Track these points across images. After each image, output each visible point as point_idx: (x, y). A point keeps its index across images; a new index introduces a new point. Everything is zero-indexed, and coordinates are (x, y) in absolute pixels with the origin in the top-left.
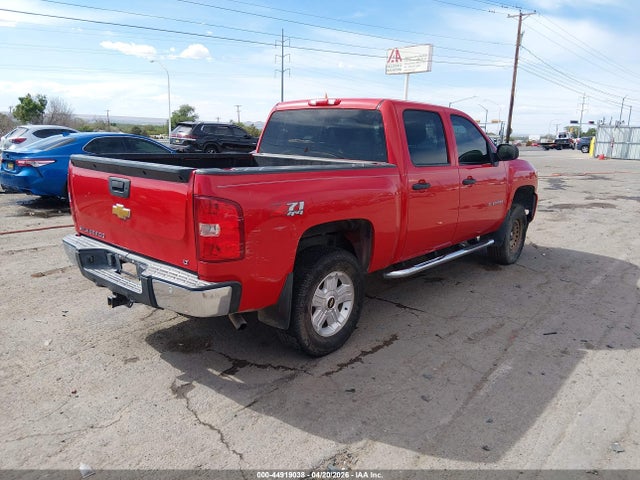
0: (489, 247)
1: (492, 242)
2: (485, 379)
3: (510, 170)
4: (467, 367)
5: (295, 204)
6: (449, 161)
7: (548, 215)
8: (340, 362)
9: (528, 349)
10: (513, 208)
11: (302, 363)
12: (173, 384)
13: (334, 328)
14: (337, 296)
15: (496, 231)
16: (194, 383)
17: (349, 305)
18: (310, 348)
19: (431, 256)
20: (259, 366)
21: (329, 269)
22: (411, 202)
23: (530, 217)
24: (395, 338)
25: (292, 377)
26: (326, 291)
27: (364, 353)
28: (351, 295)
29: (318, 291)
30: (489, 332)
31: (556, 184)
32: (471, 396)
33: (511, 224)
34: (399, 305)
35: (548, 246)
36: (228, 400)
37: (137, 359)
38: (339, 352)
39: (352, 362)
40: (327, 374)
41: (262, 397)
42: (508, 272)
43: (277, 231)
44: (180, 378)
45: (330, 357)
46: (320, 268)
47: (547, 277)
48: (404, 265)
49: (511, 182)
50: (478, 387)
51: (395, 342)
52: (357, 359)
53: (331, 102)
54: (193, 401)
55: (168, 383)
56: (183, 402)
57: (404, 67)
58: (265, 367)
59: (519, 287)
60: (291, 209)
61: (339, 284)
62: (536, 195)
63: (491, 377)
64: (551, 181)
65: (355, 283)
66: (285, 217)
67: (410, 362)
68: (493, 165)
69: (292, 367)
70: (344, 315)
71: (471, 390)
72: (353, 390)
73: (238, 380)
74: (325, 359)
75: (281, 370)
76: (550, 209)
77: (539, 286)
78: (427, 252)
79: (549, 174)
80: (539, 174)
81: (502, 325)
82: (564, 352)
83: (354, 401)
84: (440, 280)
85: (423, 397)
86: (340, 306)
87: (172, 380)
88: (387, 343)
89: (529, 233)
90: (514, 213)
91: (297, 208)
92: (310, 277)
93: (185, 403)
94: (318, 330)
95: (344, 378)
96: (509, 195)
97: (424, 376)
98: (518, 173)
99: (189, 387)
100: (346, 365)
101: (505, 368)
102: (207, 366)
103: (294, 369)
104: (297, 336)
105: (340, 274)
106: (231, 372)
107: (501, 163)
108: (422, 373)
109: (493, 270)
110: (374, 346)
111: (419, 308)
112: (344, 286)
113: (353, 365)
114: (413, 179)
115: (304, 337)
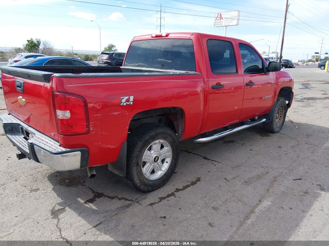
0: (263, 123)
1: (264, 120)
2: (252, 212)
3: (277, 77)
4: (241, 201)
5: (126, 98)
6: (237, 72)
7: (301, 104)
8: (161, 196)
9: (283, 190)
10: (278, 100)
11: (137, 196)
12: (54, 208)
13: (159, 174)
14: (160, 155)
15: (267, 113)
16: (67, 208)
17: (169, 160)
18: (141, 187)
19: (226, 129)
20: (109, 197)
21: (154, 138)
22: (211, 97)
23: (289, 106)
24: (199, 180)
25: (128, 206)
26: (152, 152)
27: (178, 190)
28: (170, 153)
29: (146, 152)
30: (259, 177)
31: (306, 86)
32: (242, 224)
33: (276, 109)
34: (205, 158)
35: (299, 122)
36: (83, 222)
37: (38, 189)
38: (162, 190)
39: (169, 196)
40: (151, 204)
41: (105, 221)
42: (274, 138)
43: (114, 115)
44: (60, 204)
45: (155, 192)
46: (147, 137)
47: (297, 141)
48: (207, 134)
49: (277, 84)
50: (247, 217)
51: (198, 183)
52: (173, 194)
53: (164, 35)
54: (62, 221)
55: (51, 208)
56: (56, 221)
57: (224, 23)
58: (113, 198)
59: (280, 147)
60: (124, 101)
61: (162, 147)
62: (293, 93)
63: (257, 210)
64: (303, 84)
65: (172, 146)
66: (119, 106)
67: (205, 197)
68: (265, 74)
69: (130, 199)
70: (166, 166)
71: (242, 220)
72: (165, 217)
73: (94, 207)
74: (152, 194)
75: (123, 200)
76: (302, 100)
77: (292, 147)
78: (223, 126)
79: (302, 80)
80: (295, 80)
81: (267, 173)
82: (306, 193)
83: (164, 225)
84: (232, 142)
85: (210, 224)
86: (163, 161)
87: (54, 205)
88: (193, 183)
89: (288, 114)
90: (279, 103)
91: (128, 100)
92: (140, 144)
93: (56, 222)
94: (147, 177)
95: (161, 208)
96: (275, 92)
97: (213, 208)
98: (282, 80)
99: (63, 210)
100: (164, 198)
101: (266, 203)
102: (78, 197)
103: (131, 200)
104: (132, 180)
105: (162, 141)
106: (91, 201)
107: (271, 73)
108: (212, 205)
109: (265, 136)
110: (185, 185)
111: (217, 160)
112: (165, 148)
113: (169, 198)
114: (213, 82)
115: (137, 181)
